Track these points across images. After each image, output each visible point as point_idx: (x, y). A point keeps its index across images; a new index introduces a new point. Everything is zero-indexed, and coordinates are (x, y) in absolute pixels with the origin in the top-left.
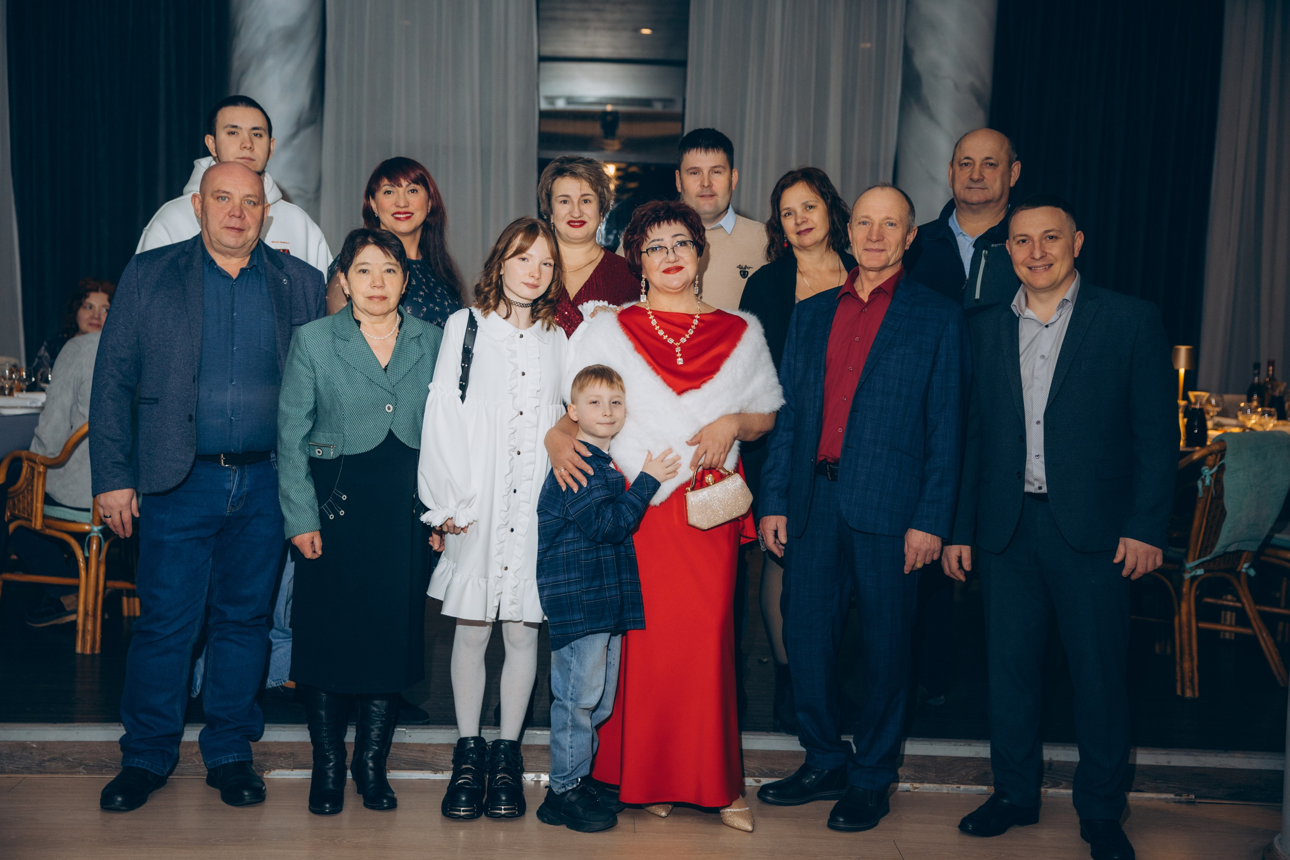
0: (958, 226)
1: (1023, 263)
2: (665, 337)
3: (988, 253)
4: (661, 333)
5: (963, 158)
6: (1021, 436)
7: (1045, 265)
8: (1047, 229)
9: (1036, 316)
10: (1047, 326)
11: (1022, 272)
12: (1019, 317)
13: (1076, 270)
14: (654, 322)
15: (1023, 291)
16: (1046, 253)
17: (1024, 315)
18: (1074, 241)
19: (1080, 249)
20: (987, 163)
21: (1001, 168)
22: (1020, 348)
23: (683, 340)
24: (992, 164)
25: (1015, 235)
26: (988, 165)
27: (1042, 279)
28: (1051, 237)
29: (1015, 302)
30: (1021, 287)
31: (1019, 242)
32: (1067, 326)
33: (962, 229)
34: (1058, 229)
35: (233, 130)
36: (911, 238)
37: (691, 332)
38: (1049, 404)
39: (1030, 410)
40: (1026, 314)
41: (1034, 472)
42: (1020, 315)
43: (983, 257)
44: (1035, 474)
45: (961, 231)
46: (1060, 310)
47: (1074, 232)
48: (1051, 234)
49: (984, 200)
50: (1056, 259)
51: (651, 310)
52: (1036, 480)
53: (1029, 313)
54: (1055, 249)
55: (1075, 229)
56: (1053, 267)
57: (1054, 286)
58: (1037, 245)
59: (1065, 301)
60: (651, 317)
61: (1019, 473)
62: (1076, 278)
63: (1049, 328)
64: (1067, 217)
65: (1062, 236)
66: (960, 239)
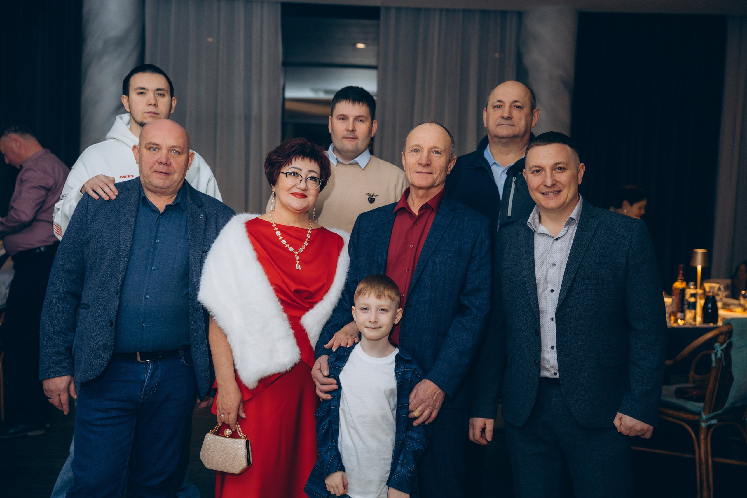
0: (492, 157)
1: (537, 189)
2: (287, 246)
3: (517, 179)
4: (284, 242)
5: (496, 101)
6: (536, 331)
7: (555, 191)
8: (557, 162)
9: (548, 231)
10: (557, 239)
11: (536, 196)
12: (534, 232)
13: (579, 194)
14: (278, 233)
15: (537, 211)
16: (557, 181)
17: (538, 231)
18: (578, 171)
19: (582, 178)
20: (514, 106)
21: (526, 110)
22: (535, 257)
23: (301, 250)
24: (518, 107)
25: (531, 166)
26: (516, 107)
27: (552, 203)
28: (560, 168)
29: (530, 220)
30: (535, 208)
31: (533, 172)
32: (573, 239)
33: (495, 160)
34: (565, 162)
35: (142, 91)
36: (452, 165)
37: (306, 244)
38: (560, 305)
39: (545, 309)
40: (539, 229)
41: (551, 361)
42: (535, 231)
43: (513, 183)
44: (551, 363)
45: (494, 161)
46: (567, 227)
47: (578, 164)
48: (560, 166)
49: (512, 134)
50: (564, 186)
51: (275, 224)
52: (552, 367)
53: (542, 229)
54: (563, 177)
55: (578, 162)
56: (562, 193)
57: (564, 208)
58: (549, 175)
59: (571, 220)
60: (276, 229)
61: (535, 361)
62: (580, 201)
63: (558, 241)
64: (572, 152)
65: (568, 168)
66: (494, 168)
